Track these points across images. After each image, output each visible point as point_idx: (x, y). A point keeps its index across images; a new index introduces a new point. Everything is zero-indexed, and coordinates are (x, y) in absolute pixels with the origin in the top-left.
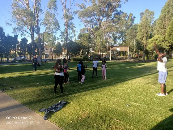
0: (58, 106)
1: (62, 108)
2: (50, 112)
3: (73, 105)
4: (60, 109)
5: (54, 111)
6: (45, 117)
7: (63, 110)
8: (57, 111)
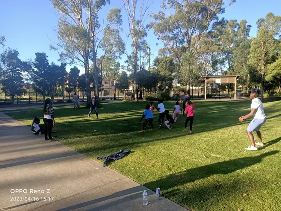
0: (120, 155)
1: (124, 157)
2: (110, 159)
3: (137, 155)
4: (122, 158)
5: (114, 158)
6: (105, 163)
7: (124, 158)
8: (118, 159)
